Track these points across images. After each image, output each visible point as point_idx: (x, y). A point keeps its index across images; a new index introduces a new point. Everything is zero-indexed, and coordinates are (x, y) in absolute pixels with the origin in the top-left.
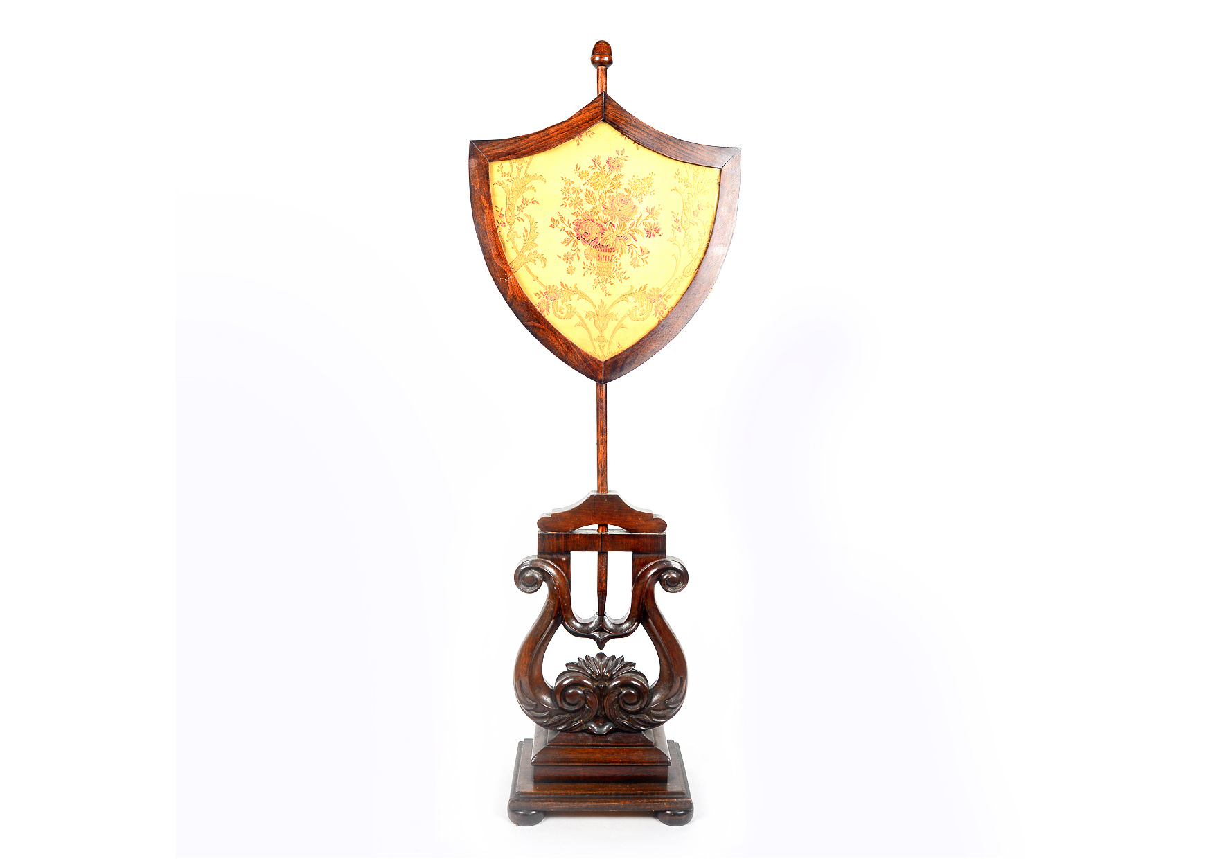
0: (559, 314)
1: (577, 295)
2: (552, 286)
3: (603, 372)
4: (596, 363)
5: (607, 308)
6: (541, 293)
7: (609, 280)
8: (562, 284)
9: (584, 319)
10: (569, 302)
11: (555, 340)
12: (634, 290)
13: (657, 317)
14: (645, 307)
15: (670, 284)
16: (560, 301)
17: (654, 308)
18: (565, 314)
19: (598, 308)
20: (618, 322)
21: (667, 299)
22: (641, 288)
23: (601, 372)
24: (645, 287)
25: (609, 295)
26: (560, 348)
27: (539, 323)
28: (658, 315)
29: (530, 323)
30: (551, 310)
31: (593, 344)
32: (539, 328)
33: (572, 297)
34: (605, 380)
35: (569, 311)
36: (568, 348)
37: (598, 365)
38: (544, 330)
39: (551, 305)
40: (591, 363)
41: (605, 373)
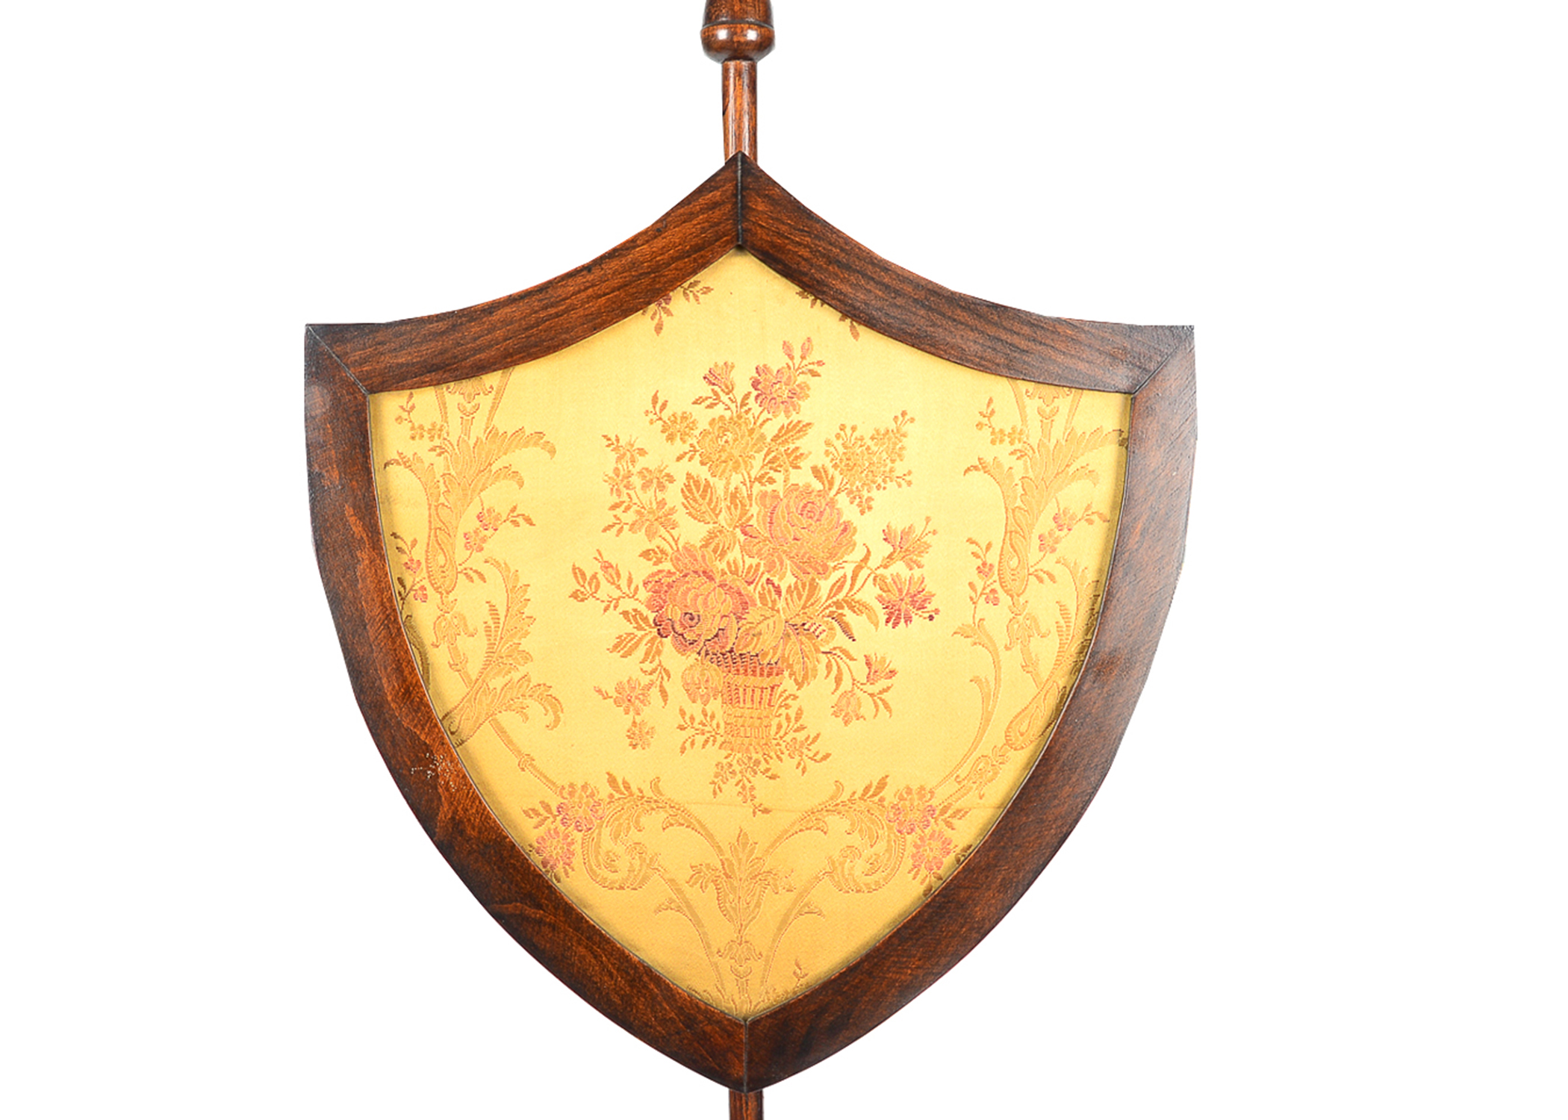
0: (604, 873)
1: (663, 815)
2: (579, 784)
3: (745, 1057)
4: (724, 1030)
5: (757, 853)
6: (547, 807)
7: (763, 766)
8: (612, 781)
9: (686, 888)
10: (635, 836)
11: (590, 958)
12: (845, 797)
13: (920, 877)
14: (881, 846)
15: (963, 773)
16: (606, 831)
17: (910, 850)
18: (623, 874)
19: (728, 855)
20: (792, 895)
21: (955, 822)
22: (867, 789)
23: (739, 1057)
24: (882, 785)
25: (766, 811)
26: (608, 983)
27: (539, 906)
28: (924, 872)
29: (510, 908)
30: (577, 861)
31: (715, 965)
32: (540, 922)
33: (644, 820)
34: (751, 1080)
35: (637, 862)
36: (632, 983)
37: (730, 1035)
38: (553, 927)
39: (577, 847)
40: (708, 1029)
41: (750, 1061)
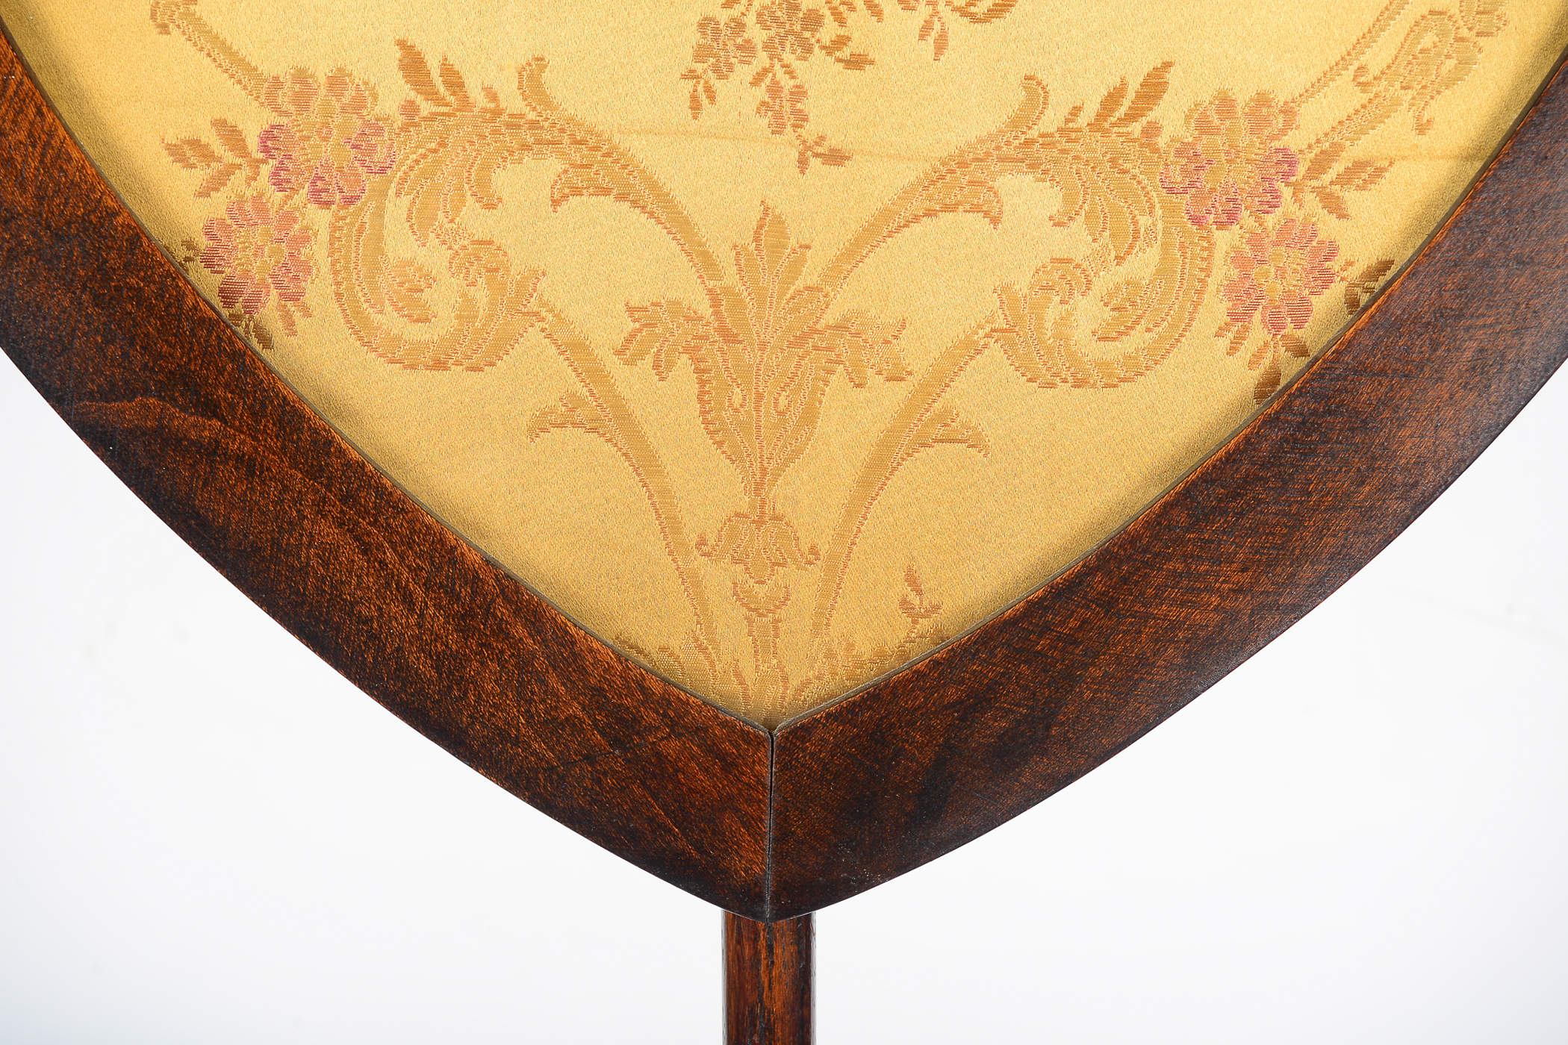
0: (389, 321)
1: (553, 166)
2: (322, 73)
3: (768, 823)
4: (712, 749)
5: (810, 275)
6: (232, 135)
7: (829, 31)
8: (413, 65)
9: (614, 366)
10: (475, 220)
11: (349, 551)
12: (1051, 120)
13: (1249, 347)
14: (1144, 263)
15: (1376, 58)
16: (396, 208)
17: (1222, 271)
18: (444, 324)
19: (731, 277)
20: (901, 392)
21: (1351, 197)
22: (1113, 99)
23: (752, 824)
24: (1154, 87)
25: (836, 157)
26: (401, 621)
27: (210, 408)
28: (1258, 334)
29: (129, 412)
30: (318, 290)
31: (692, 583)
32: (212, 451)
33: (505, 180)
34: (784, 887)
35: (481, 296)
36: (465, 622)
37: (729, 765)
38: (249, 466)
39: (318, 251)
40: (672, 747)
41: (783, 836)
